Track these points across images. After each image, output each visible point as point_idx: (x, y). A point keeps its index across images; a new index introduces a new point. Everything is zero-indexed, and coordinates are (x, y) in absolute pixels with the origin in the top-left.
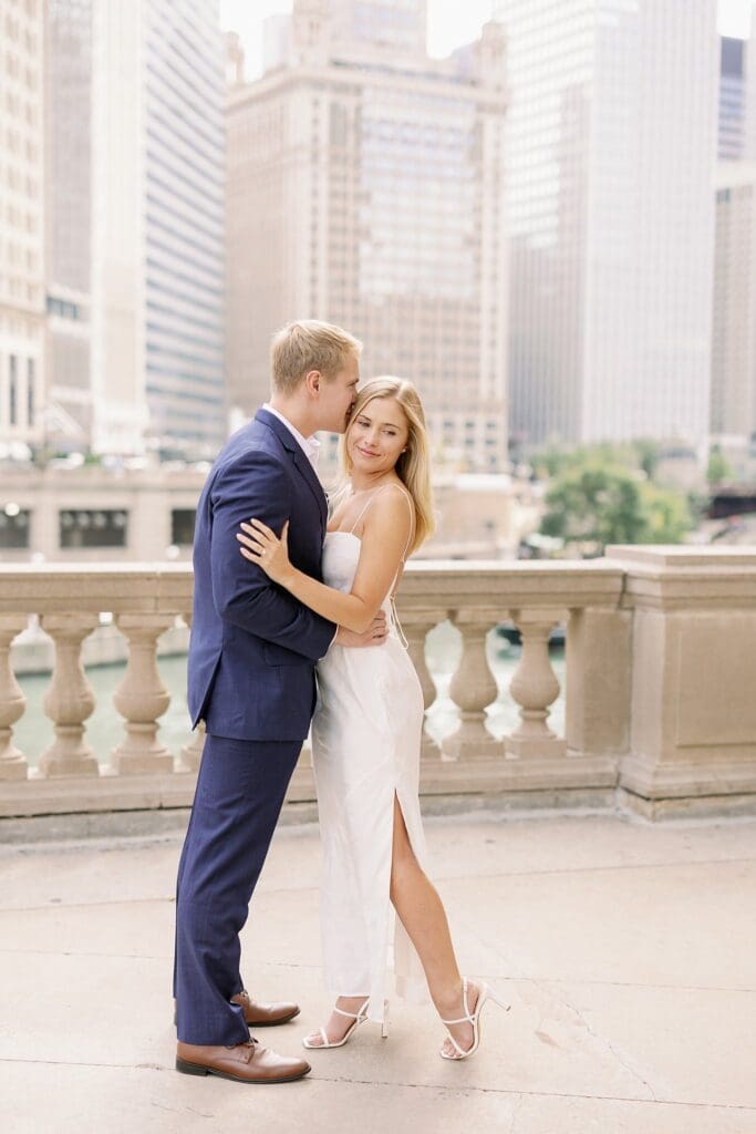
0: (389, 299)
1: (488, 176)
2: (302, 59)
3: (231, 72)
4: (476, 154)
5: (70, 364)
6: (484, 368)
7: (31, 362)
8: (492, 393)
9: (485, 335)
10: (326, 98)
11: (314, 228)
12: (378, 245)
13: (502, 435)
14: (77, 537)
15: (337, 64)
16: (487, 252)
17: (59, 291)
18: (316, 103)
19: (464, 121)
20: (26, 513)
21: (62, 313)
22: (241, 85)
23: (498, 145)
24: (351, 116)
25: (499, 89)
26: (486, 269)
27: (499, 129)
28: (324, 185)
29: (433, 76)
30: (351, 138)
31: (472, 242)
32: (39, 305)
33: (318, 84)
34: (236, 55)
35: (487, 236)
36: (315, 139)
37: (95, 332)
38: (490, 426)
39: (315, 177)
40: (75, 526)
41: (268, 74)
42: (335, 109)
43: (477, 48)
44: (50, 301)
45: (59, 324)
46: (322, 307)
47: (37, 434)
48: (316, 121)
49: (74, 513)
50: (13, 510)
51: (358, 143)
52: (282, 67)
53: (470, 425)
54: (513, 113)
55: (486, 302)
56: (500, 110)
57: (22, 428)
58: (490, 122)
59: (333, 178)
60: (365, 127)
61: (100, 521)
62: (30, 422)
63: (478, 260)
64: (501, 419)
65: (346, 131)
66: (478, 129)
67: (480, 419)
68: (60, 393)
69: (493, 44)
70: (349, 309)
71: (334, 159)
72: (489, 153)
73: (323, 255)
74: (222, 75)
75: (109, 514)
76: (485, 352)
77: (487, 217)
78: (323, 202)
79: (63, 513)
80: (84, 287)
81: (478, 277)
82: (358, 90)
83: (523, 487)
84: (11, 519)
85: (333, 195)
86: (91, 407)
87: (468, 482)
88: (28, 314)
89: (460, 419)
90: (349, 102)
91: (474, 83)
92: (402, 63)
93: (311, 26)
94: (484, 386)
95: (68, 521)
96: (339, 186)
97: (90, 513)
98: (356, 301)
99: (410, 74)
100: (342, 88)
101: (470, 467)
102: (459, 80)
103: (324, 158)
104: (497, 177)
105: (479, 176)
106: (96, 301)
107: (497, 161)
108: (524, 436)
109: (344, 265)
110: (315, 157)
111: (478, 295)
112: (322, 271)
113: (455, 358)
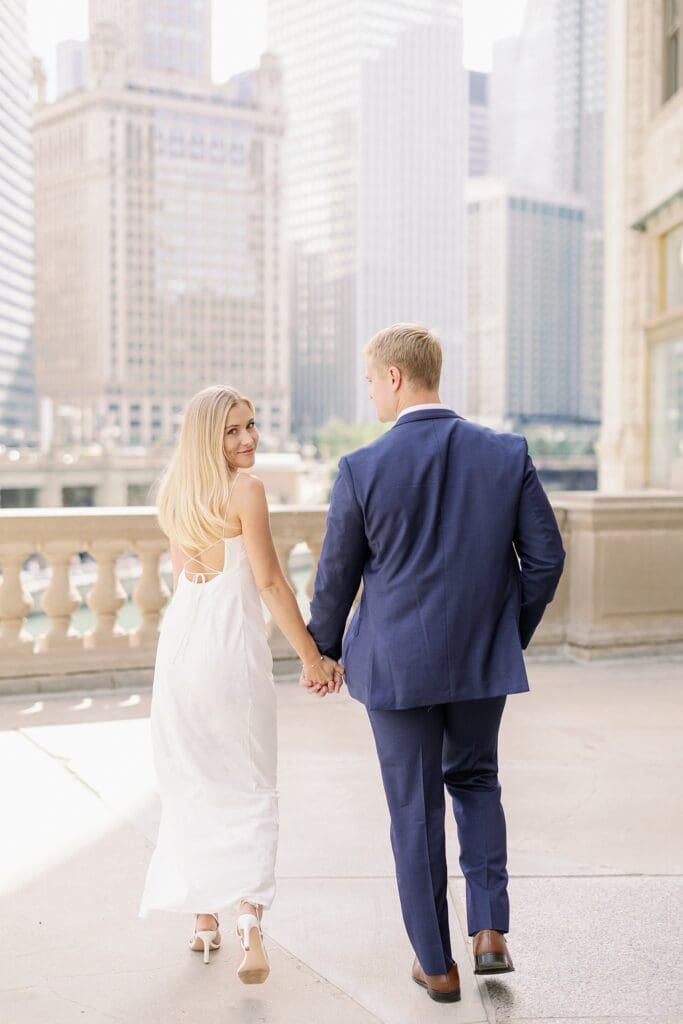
0: (182, 298)
1: (269, 189)
2: (99, 83)
3: (33, 91)
4: (257, 167)
6: (269, 359)
8: (276, 381)
9: (269, 331)
10: (121, 118)
11: (113, 234)
12: (171, 250)
13: (285, 417)
15: (131, 88)
16: (269, 256)
18: (113, 123)
19: (246, 139)
22: (42, 105)
23: (276, 161)
24: (145, 133)
25: (276, 112)
26: (269, 271)
27: (276, 147)
28: (121, 197)
29: (217, 100)
30: (145, 155)
31: (256, 248)
33: (116, 106)
34: (38, 76)
35: (269, 242)
36: (113, 154)
38: (275, 410)
39: (113, 188)
41: (67, 96)
42: (129, 128)
43: (256, 76)
46: (122, 306)
48: (113, 139)
51: (151, 159)
52: (80, 90)
54: (291, 133)
55: (269, 300)
56: (278, 131)
58: (269, 141)
59: (129, 189)
60: (157, 145)
63: (261, 263)
64: (285, 405)
65: (139, 149)
66: (257, 146)
67: (267, 405)
69: (270, 70)
70: (146, 308)
71: (129, 172)
72: (269, 169)
73: (121, 257)
74: (27, 97)
76: (269, 343)
77: (269, 225)
78: (121, 211)
81: (261, 278)
82: (152, 112)
83: (309, 465)
85: (130, 204)
90: (142, 122)
91: (254, 107)
92: (189, 88)
93: (107, 53)
94: (269, 375)
96: (135, 198)
98: (152, 300)
99: (196, 98)
100: (136, 110)
102: (240, 104)
103: (121, 171)
104: (276, 189)
105: (261, 189)
107: (276, 175)
108: (307, 418)
109: (140, 268)
110: (113, 170)
111: (262, 294)
112: (121, 273)
113: (242, 350)
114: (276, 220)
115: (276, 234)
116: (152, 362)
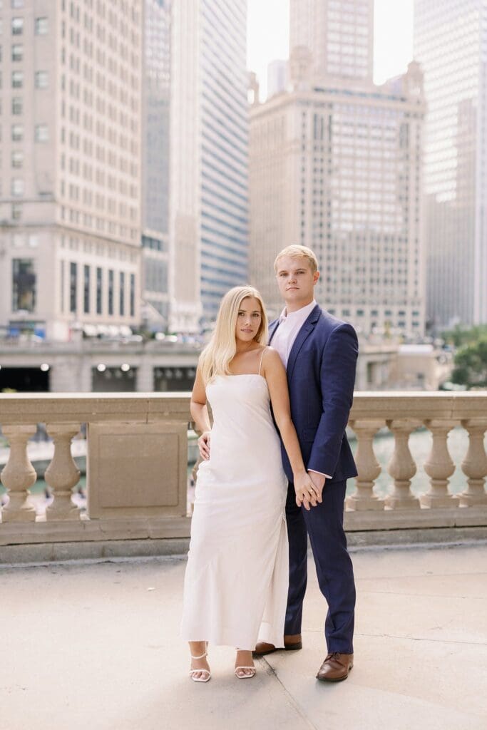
0: (350, 234)
1: (412, 157)
2: (296, 87)
3: (251, 94)
4: (404, 142)
5: (156, 277)
6: (411, 278)
7: (133, 276)
8: (416, 293)
9: (411, 258)
11: (303, 191)
12: (343, 201)
13: (422, 320)
14: (164, 384)
15: (317, 90)
16: (412, 204)
17: (149, 233)
18: (304, 114)
19: (396, 123)
20: (134, 369)
21: (151, 247)
22: (257, 103)
23: (418, 137)
24: (326, 122)
25: (418, 102)
26: (412, 215)
27: (418, 127)
28: (309, 165)
29: (377, 96)
30: (326, 135)
31: (403, 199)
32: (138, 242)
33: (306, 103)
34: (254, 86)
35: (412, 194)
36: (304, 136)
37: (170, 257)
38: (415, 314)
39: (304, 159)
40: (164, 377)
41: (275, 97)
42: (315, 118)
43: (405, 78)
44: (144, 238)
45: (149, 253)
46: (308, 240)
47: (137, 321)
48: (304, 125)
49: (162, 369)
50: (126, 368)
51: (330, 139)
52: (282, 92)
53: (402, 313)
54: (429, 117)
55: (411, 237)
56: (420, 116)
57: (127, 318)
58: (413, 124)
59: (315, 160)
60: (334, 129)
61: (179, 374)
62: (132, 313)
63: (407, 210)
64: (422, 309)
65: (322, 132)
66: (405, 128)
67: (408, 310)
68: (149, 295)
69: (415, 74)
70: (325, 242)
71: (315, 148)
72: (413, 142)
73: (308, 207)
74: (246, 97)
75: (184, 370)
76: (411, 266)
77: (412, 183)
78: (309, 175)
79: (156, 369)
80: (165, 230)
81: (406, 220)
82: (331, 106)
83: (439, 352)
84: (125, 373)
85: (315, 170)
86: (168, 305)
87: (405, 349)
88: (131, 246)
89: (395, 309)
90: (324, 113)
91: (403, 100)
92: (357, 88)
93: (301, 67)
94: (411, 289)
95: (159, 374)
96: (318, 165)
97: (173, 369)
98: (329, 236)
99: (363, 95)
100: (321, 105)
101: (405, 340)
102: (394, 98)
103: (309, 147)
104: (418, 158)
105: (407, 157)
106: (171, 238)
107: (418, 147)
108: (438, 319)
109: (321, 214)
110: (304, 147)
111: (407, 232)
112: (308, 218)
113: (392, 271)
114: (417, 179)
115: (417, 189)
116: (328, 279)
